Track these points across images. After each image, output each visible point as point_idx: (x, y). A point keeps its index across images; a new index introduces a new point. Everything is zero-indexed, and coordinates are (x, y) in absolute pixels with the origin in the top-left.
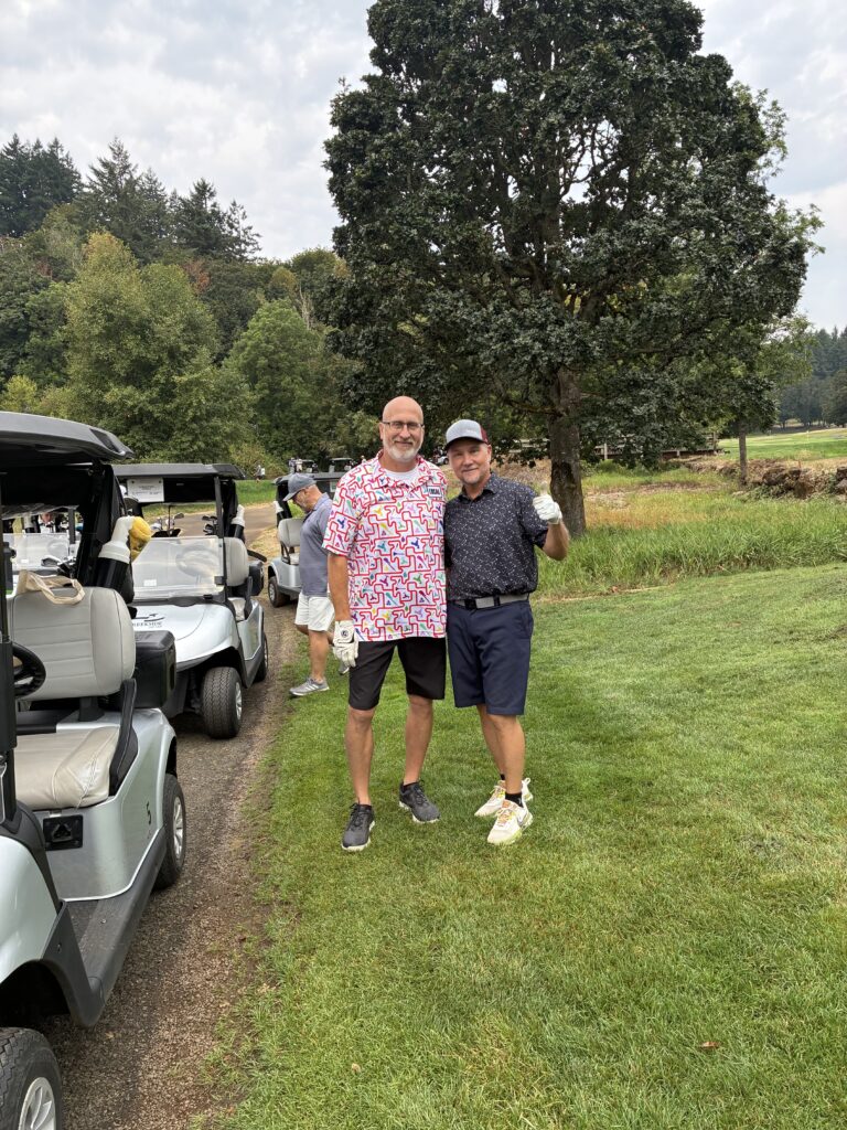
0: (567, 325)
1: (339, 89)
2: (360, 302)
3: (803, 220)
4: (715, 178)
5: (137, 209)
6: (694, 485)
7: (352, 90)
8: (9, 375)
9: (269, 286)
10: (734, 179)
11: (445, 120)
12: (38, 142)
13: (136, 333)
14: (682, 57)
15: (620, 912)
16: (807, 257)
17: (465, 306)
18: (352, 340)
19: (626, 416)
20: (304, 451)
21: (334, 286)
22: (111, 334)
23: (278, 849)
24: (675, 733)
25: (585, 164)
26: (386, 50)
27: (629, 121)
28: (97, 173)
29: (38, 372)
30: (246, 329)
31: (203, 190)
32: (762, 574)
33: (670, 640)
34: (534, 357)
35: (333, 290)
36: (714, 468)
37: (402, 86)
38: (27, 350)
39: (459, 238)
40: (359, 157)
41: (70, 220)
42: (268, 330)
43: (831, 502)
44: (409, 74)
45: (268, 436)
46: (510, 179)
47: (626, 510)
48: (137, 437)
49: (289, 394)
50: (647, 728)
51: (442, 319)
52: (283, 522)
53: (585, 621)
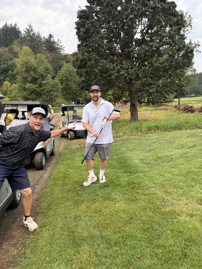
0: (134, 69)
1: (79, 9)
2: (83, 63)
3: (196, 44)
4: (172, 32)
5: (35, 41)
6: (167, 110)
7: (82, 9)
8: (4, 81)
9: (66, 60)
10: (177, 33)
11: (104, 17)
12: (11, 24)
13: (33, 71)
14: (164, 2)
15: (125, 218)
16: (194, 52)
17: (109, 64)
18: (81, 72)
19: (148, 92)
20: (74, 100)
22: (27, 71)
24: (149, 171)
25: (140, 28)
27: (150, 17)
28: (25, 32)
29: (11, 80)
30: (61, 70)
31: (51, 36)
32: (179, 131)
33: (152, 147)
34: (125, 77)
35: (77, 60)
36: (172, 106)
37: (94, 8)
38: (8, 75)
39: (108, 47)
40: (84, 26)
41: (19, 43)
42: (66, 71)
43: (199, 114)
44: (97, 5)
45: (65, 96)
46: (122, 32)
47: (150, 115)
48: (33, 96)
49: (71, 86)
50: (142, 170)
51: (103, 67)
52: (63, 117)
53: (134, 142)
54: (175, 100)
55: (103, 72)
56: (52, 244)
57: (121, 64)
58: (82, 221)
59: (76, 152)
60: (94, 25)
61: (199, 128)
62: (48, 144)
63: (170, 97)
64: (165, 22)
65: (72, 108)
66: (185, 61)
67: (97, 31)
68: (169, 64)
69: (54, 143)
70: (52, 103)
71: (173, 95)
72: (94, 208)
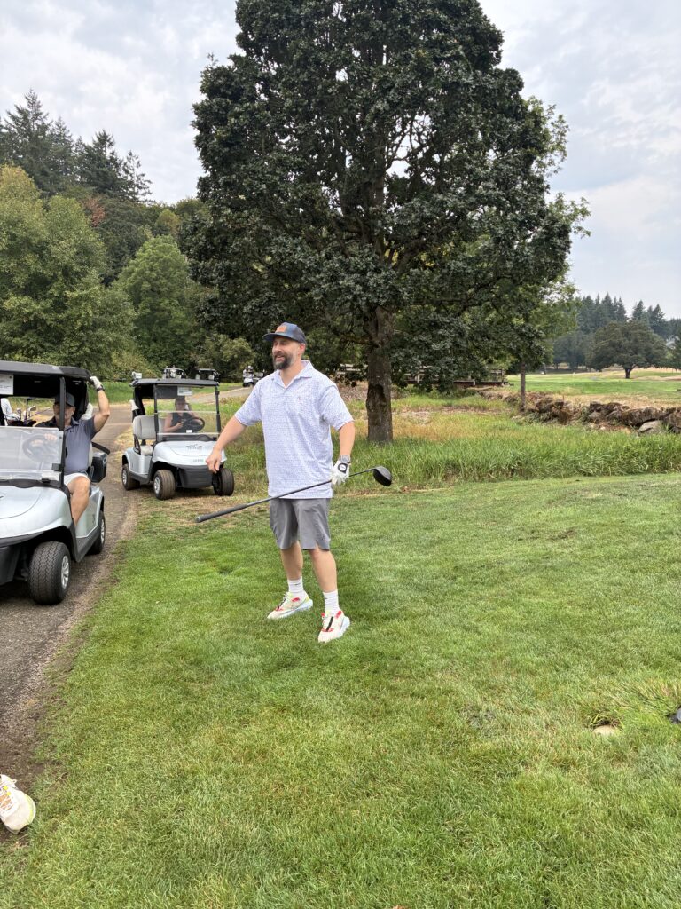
0: (383, 273)
1: (209, 63)
2: (216, 240)
3: (576, 209)
4: (505, 167)
5: (46, 150)
6: (484, 409)
7: (219, 65)
9: (156, 224)
10: (520, 169)
11: (292, 97)
13: (35, 252)
14: (486, 69)
15: (349, 776)
16: (572, 236)
17: (303, 250)
18: (208, 271)
19: (427, 350)
21: (197, 225)
22: (12, 252)
23: (66, 710)
24: (428, 612)
25: (405, 146)
26: (250, 36)
27: (439, 114)
28: (13, 117)
30: (134, 257)
31: (103, 140)
32: (522, 482)
33: (439, 533)
34: (355, 297)
35: (196, 229)
36: (500, 397)
37: (260, 66)
39: (301, 195)
40: (222, 121)
42: (153, 260)
43: (584, 428)
44: (268, 57)
45: (146, 347)
46: (347, 153)
47: (429, 426)
48: (31, 339)
49: (167, 314)
50: (405, 609)
51: (282, 260)
52: (137, 418)
53: (378, 513)
54: (510, 377)
55: (280, 275)
56: (93, 876)
57: (343, 253)
58: (202, 790)
59: (179, 544)
60: (258, 121)
61: (585, 475)
62: (81, 514)
63: (495, 370)
64: (484, 134)
65: (170, 390)
66: (543, 260)
67: (266, 142)
68: (496, 264)
69: (102, 508)
70: (99, 369)
71: (504, 361)
72: (245, 741)
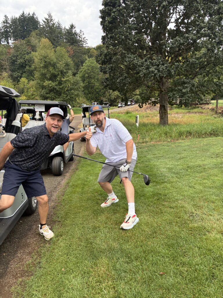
0: (165, 65)
2: (108, 57)
4: (212, 22)
5: (55, 32)
6: (202, 113)
8: (21, 77)
9: (89, 54)
10: (217, 23)
11: (133, 4)
12: (29, 13)
13: (52, 66)
15: (148, 231)
17: (137, 59)
18: (105, 68)
19: (181, 92)
20: (97, 100)
21: (101, 53)
22: (46, 67)
23: (62, 206)
25: (174, 17)
27: (186, 5)
28: (44, 22)
29: (28, 77)
30: (83, 66)
31: (72, 26)
32: (214, 138)
33: (183, 155)
34: (155, 74)
35: (101, 54)
36: (209, 108)
38: (25, 71)
39: (136, 39)
40: (109, 15)
41: (37, 35)
42: (88, 66)
45: (87, 96)
46: (153, 22)
47: (181, 119)
48: (52, 95)
49: (93, 84)
50: (169, 180)
51: (130, 63)
52: (84, 118)
53: (162, 149)
54: (213, 101)
55: (130, 68)
56: (69, 255)
57: (151, 59)
58: (101, 232)
60: (121, 13)
62: (67, 148)
63: (207, 99)
64: (203, 11)
67: (124, 21)
68: (207, 59)
69: (73, 147)
70: (73, 103)
71: (210, 95)
72: (115, 219)
